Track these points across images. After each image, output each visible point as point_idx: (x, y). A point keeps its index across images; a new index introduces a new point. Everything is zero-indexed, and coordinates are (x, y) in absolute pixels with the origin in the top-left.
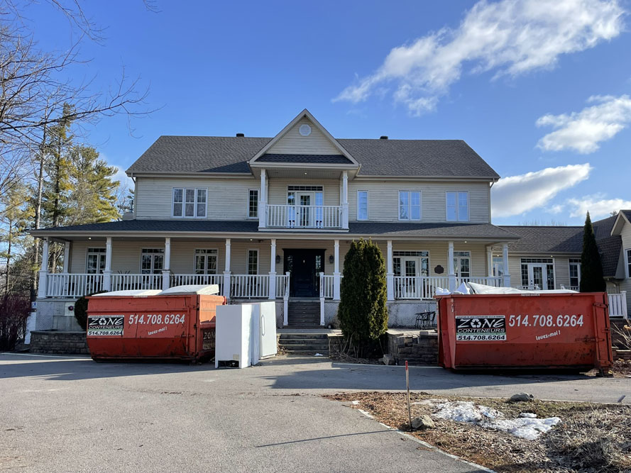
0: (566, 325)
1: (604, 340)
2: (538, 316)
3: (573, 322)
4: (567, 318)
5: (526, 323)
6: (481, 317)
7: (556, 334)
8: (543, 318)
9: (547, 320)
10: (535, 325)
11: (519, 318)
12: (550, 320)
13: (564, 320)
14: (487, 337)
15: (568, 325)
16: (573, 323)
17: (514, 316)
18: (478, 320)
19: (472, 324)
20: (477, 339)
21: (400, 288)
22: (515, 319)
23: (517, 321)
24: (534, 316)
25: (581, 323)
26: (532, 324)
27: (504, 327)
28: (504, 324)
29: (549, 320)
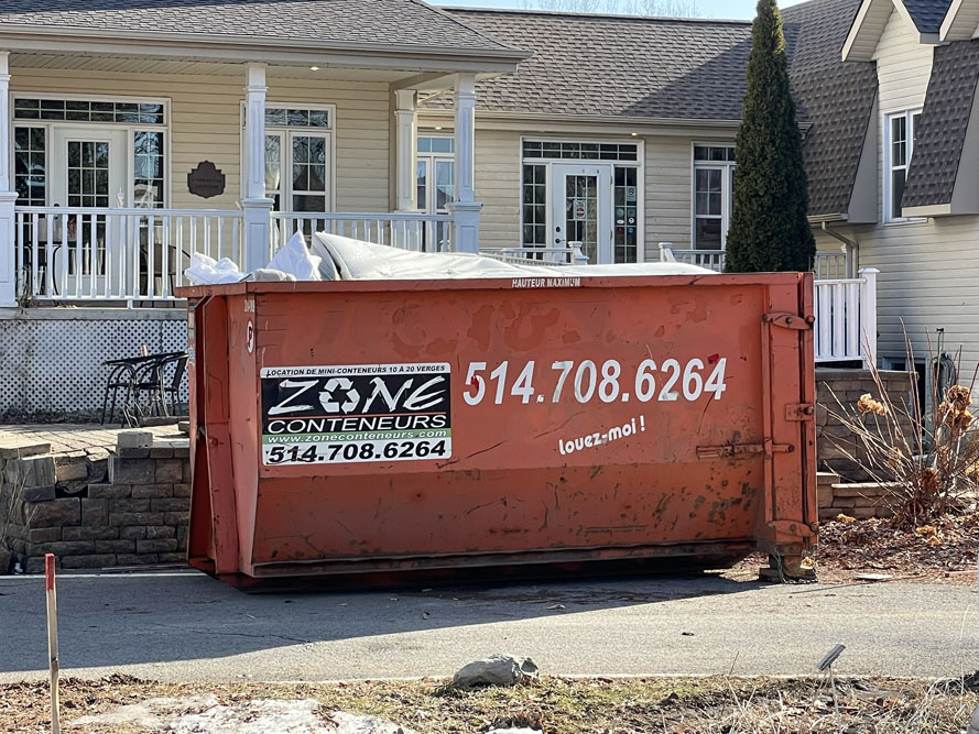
0: (667, 395)
1: (791, 449)
2: (569, 365)
3: (693, 383)
4: (671, 369)
5: (523, 390)
6: (359, 370)
7: (629, 429)
8: (587, 370)
9: (600, 378)
10: (556, 399)
11: (501, 372)
12: (613, 380)
13: (662, 378)
14: (379, 448)
15: (673, 397)
16: (692, 390)
17: (482, 366)
18: (346, 384)
19: (324, 397)
20: (340, 458)
21: (42, 254)
22: (485, 374)
23: (492, 386)
24: (556, 366)
25: (721, 387)
26: (548, 397)
27: (444, 407)
28: (446, 396)
29: (608, 379)
